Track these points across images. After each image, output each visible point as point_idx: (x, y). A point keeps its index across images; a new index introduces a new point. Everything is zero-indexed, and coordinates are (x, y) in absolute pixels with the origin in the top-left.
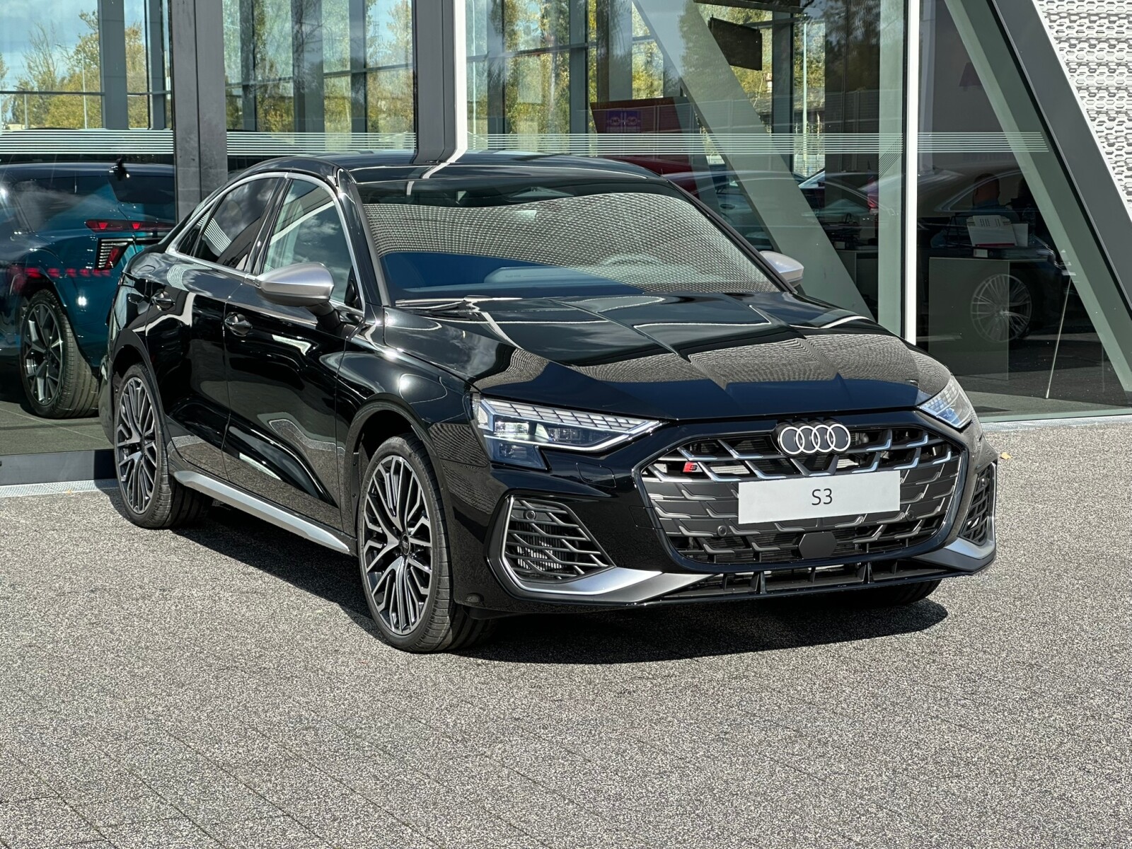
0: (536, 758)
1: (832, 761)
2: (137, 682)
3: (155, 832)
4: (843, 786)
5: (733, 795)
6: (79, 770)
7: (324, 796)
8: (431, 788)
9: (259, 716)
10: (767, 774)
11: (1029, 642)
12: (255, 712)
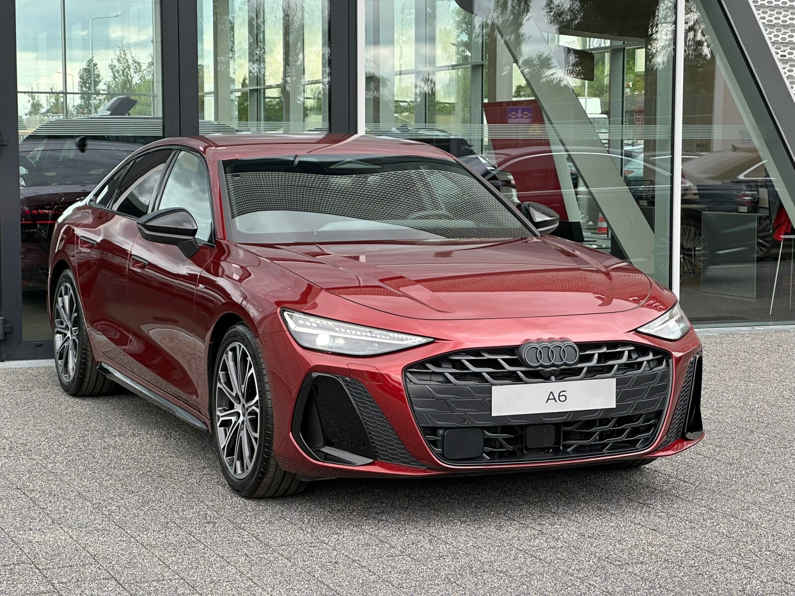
0: (358, 545)
1: (559, 551)
2: (103, 489)
3: (91, 587)
4: (561, 568)
7: (209, 567)
8: (282, 563)
9: (179, 514)
10: (512, 558)
11: (718, 475)
12: (176, 511)
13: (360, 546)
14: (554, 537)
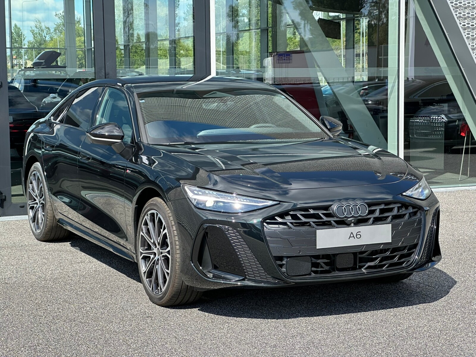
0: (242, 330)
1: (364, 331)
4: (368, 342)
5: (322, 346)
6: (55, 334)
7: (155, 345)
8: (198, 342)
9: (129, 312)
10: (337, 336)
12: (127, 310)
13: (243, 330)
14: (359, 323)
